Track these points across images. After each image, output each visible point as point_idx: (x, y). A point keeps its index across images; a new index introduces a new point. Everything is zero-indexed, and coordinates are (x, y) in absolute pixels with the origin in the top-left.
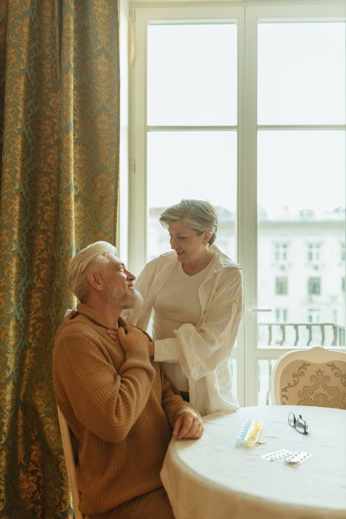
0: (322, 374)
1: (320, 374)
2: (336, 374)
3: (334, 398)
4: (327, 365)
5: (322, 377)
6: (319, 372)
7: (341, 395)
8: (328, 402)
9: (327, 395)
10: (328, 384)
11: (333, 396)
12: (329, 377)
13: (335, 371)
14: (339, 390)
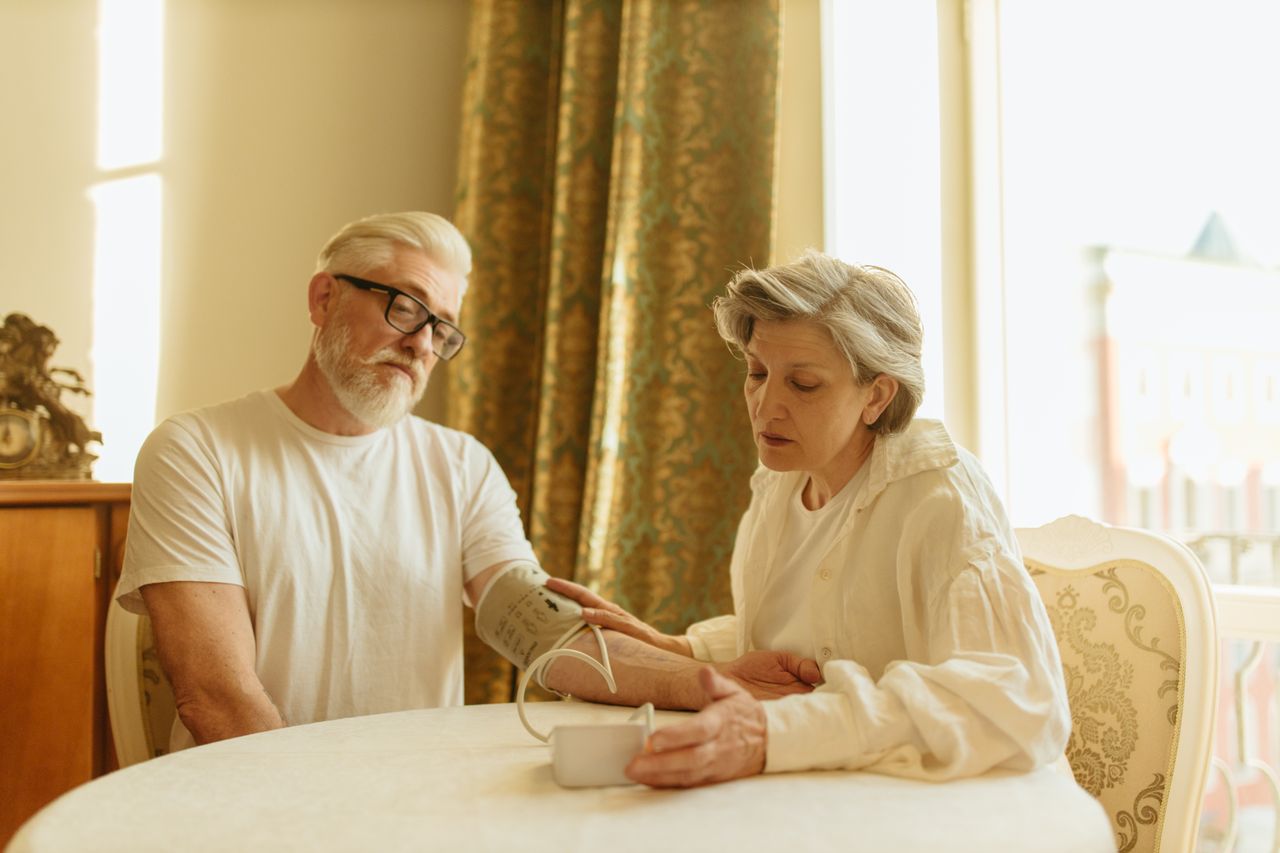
0: (1075, 603)
1: (1067, 601)
2: (1114, 604)
3: (1100, 682)
4: (1097, 574)
5: (1071, 612)
6: (1068, 594)
7: (1121, 672)
8: (1084, 693)
9: (1083, 670)
10: (1086, 634)
11: (1099, 675)
12: (1092, 612)
13: (1114, 591)
14: (1117, 656)
